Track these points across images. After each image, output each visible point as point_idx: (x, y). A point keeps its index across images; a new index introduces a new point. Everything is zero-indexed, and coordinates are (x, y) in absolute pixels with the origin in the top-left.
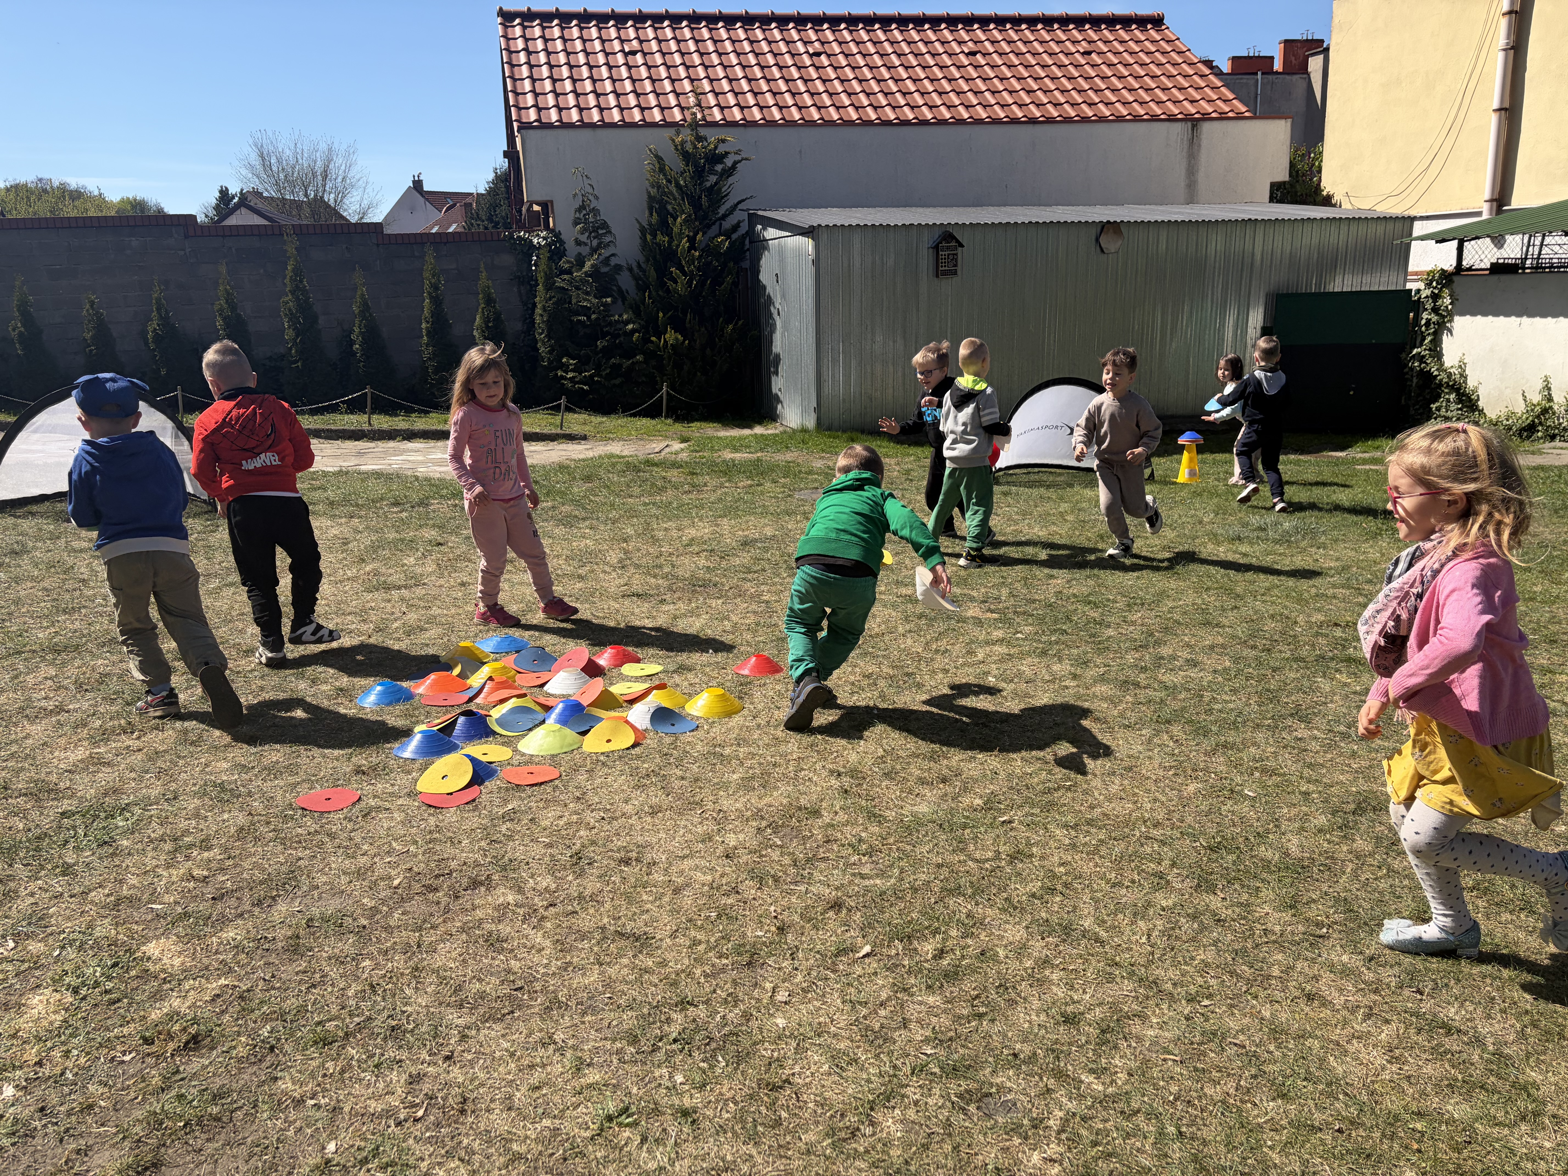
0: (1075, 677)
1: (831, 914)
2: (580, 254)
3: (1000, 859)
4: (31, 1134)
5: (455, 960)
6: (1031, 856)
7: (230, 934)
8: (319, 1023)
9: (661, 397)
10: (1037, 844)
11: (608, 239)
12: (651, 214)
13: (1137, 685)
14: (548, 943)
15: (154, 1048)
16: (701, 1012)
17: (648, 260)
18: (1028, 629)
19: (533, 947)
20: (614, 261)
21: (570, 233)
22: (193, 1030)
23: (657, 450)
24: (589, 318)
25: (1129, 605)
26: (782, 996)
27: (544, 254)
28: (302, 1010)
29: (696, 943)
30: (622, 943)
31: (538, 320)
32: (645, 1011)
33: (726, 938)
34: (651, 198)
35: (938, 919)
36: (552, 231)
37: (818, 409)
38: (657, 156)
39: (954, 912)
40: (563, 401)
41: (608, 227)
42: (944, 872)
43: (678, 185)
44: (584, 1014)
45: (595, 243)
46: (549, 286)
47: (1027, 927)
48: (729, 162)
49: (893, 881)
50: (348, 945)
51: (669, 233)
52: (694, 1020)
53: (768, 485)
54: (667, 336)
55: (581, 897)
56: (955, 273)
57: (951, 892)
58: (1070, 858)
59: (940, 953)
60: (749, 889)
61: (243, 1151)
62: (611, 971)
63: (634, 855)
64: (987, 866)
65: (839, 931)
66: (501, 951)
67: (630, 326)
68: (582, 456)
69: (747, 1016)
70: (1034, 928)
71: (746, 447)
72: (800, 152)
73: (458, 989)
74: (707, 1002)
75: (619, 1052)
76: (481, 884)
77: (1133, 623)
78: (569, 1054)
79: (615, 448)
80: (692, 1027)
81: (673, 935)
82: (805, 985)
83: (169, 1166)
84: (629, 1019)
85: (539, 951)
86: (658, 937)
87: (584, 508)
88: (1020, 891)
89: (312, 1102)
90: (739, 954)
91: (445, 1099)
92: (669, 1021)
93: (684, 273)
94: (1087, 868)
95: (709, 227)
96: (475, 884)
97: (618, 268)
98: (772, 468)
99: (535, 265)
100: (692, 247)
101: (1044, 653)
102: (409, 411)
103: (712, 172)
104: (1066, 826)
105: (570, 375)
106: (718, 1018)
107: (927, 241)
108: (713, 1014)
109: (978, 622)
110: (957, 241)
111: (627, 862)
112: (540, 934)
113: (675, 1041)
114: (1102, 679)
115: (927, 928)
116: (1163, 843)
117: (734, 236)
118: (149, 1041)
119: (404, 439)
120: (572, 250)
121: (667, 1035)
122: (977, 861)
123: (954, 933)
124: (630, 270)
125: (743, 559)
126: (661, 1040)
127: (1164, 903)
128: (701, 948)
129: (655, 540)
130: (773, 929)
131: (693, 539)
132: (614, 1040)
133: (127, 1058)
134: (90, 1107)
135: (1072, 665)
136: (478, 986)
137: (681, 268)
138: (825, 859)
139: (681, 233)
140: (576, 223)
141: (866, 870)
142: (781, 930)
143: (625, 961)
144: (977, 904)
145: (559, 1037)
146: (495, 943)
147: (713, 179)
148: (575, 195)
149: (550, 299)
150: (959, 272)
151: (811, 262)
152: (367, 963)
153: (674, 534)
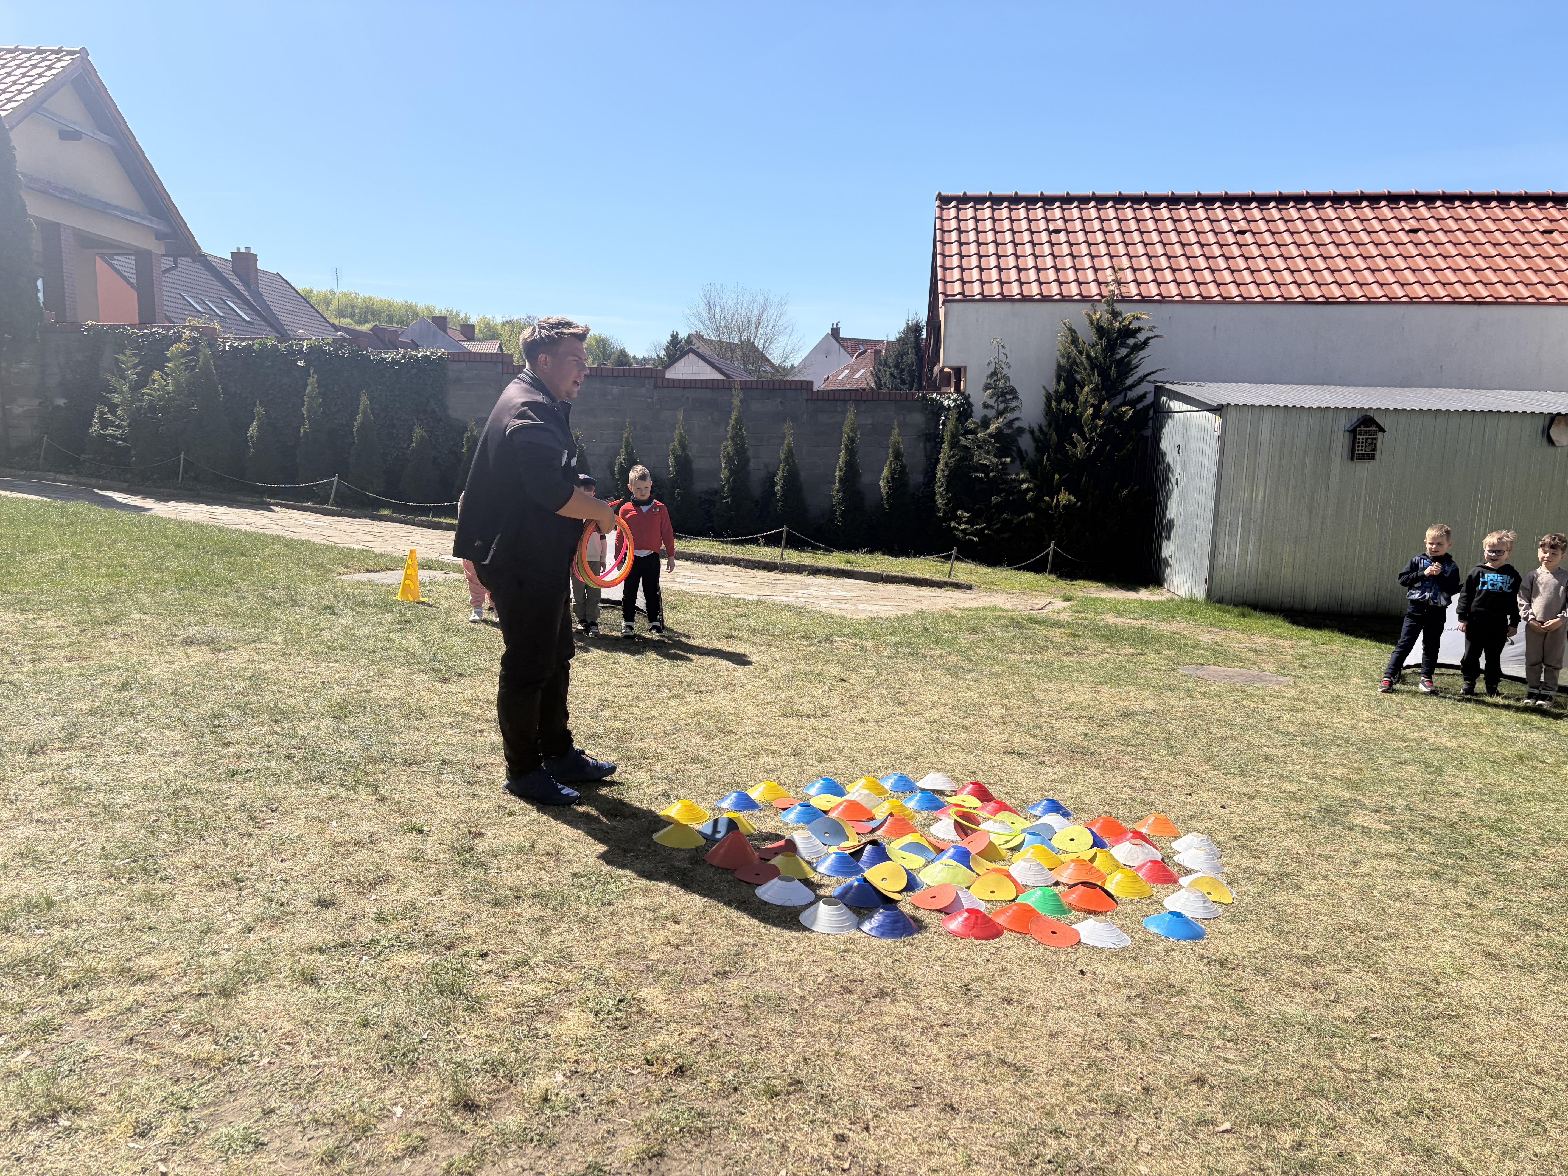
0: (1470, 906)
1: (1194, 1087)
2: (986, 416)
3: (1367, 1073)
4: (576, 1112)
5: (867, 1053)
6: (1400, 1076)
7: (699, 993)
8: (768, 1078)
9: (1048, 554)
10: (1408, 1067)
11: (1014, 404)
12: (1058, 382)
13: (1539, 926)
14: (942, 1055)
15: (653, 1069)
16: (1073, 1143)
17: (1049, 425)
18: (1422, 848)
19: (930, 1056)
20: (1017, 424)
21: (979, 397)
22: (680, 1061)
23: (1039, 606)
24: (987, 475)
25: (1542, 839)
26: (1145, 1147)
27: (953, 415)
28: (754, 1065)
29: (1068, 1084)
30: (1004, 1070)
31: (939, 474)
32: (1025, 1130)
33: (1096, 1085)
34: (1060, 367)
35: (1298, 1115)
36: (962, 394)
37: (1209, 581)
38: (1070, 329)
39: (1315, 1112)
40: (954, 552)
41: (1016, 392)
42: (1309, 1073)
43: (1088, 357)
44: (972, 1120)
45: (1002, 406)
46: (954, 444)
47: (1388, 1141)
48: (1141, 337)
49: (1256, 1070)
50: (784, 1022)
51: (1074, 400)
52: (1066, 1149)
53: (1151, 655)
54: (1061, 496)
55: (969, 1023)
56: (1373, 457)
57: (1313, 1093)
58: (1440, 1086)
59: (1298, 1146)
60: (1118, 1048)
61: (720, 1160)
62: (996, 1091)
63: (1015, 997)
64: (1353, 1076)
65: (1201, 1104)
66: (904, 1054)
67: (1025, 486)
68: (966, 606)
69: (1113, 1158)
70: (1396, 1143)
71: (1131, 612)
72: (1215, 328)
73: (871, 1077)
74: (1077, 1136)
75: (1002, 1159)
76: (887, 994)
77: (1545, 859)
78: (960, 1150)
79: (999, 600)
80: (1065, 1154)
81: (1049, 1072)
82: (1166, 1143)
83: (669, 1157)
84: (1011, 1135)
85: (935, 1061)
86: (1035, 1071)
87: (970, 660)
88: (1385, 1107)
89: (768, 1136)
90: (1108, 1103)
91: (864, 1160)
92: (1044, 1143)
93: (1085, 439)
94: (1458, 1099)
95: (1114, 396)
96: (882, 994)
97: (1021, 430)
98: (1157, 638)
99: (944, 424)
100: (1096, 416)
101: (1437, 875)
102: (815, 548)
103: (1124, 344)
104: (1440, 1054)
105: (963, 527)
106: (1087, 1152)
107: (1344, 424)
108: (1083, 1147)
109: (1366, 831)
110: (1378, 426)
111: (1009, 1001)
112: (936, 1047)
113: (1050, 1162)
114: (1500, 913)
115: (1287, 1120)
116: (1545, 1091)
117: (1139, 406)
118: (649, 1063)
119: (810, 574)
120: (978, 412)
121: (1043, 1155)
122: (1343, 1069)
123: (1313, 1131)
124: (1032, 432)
125: (1122, 730)
126: (1037, 1158)
127: (1538, 1150)
128: (1074, 1089)
129: (1035, 701)
130: (1139, 1088)
131: (1072, 704)
132: (998, 1149)
133: (635, 1072)
134: (613, 1102)
135: (1468, 894)
136: (886, 1078)
137: (1082, 434)
138: (1191, 1037)
139: (1086, 401)
140: (987, 387)
141: (1230, 1055)
142: (1146, 1090)
143: (1007, 1085)
144: (1339, 1109)
145: (952, 1134)
146: (900, 1046)
147: (1123, 352)
148: (989, 363)
149: (953, 456)
150: (1377, 457)
151: (1216, 438)
152: (800, 1040)
153: (1055, 696)
